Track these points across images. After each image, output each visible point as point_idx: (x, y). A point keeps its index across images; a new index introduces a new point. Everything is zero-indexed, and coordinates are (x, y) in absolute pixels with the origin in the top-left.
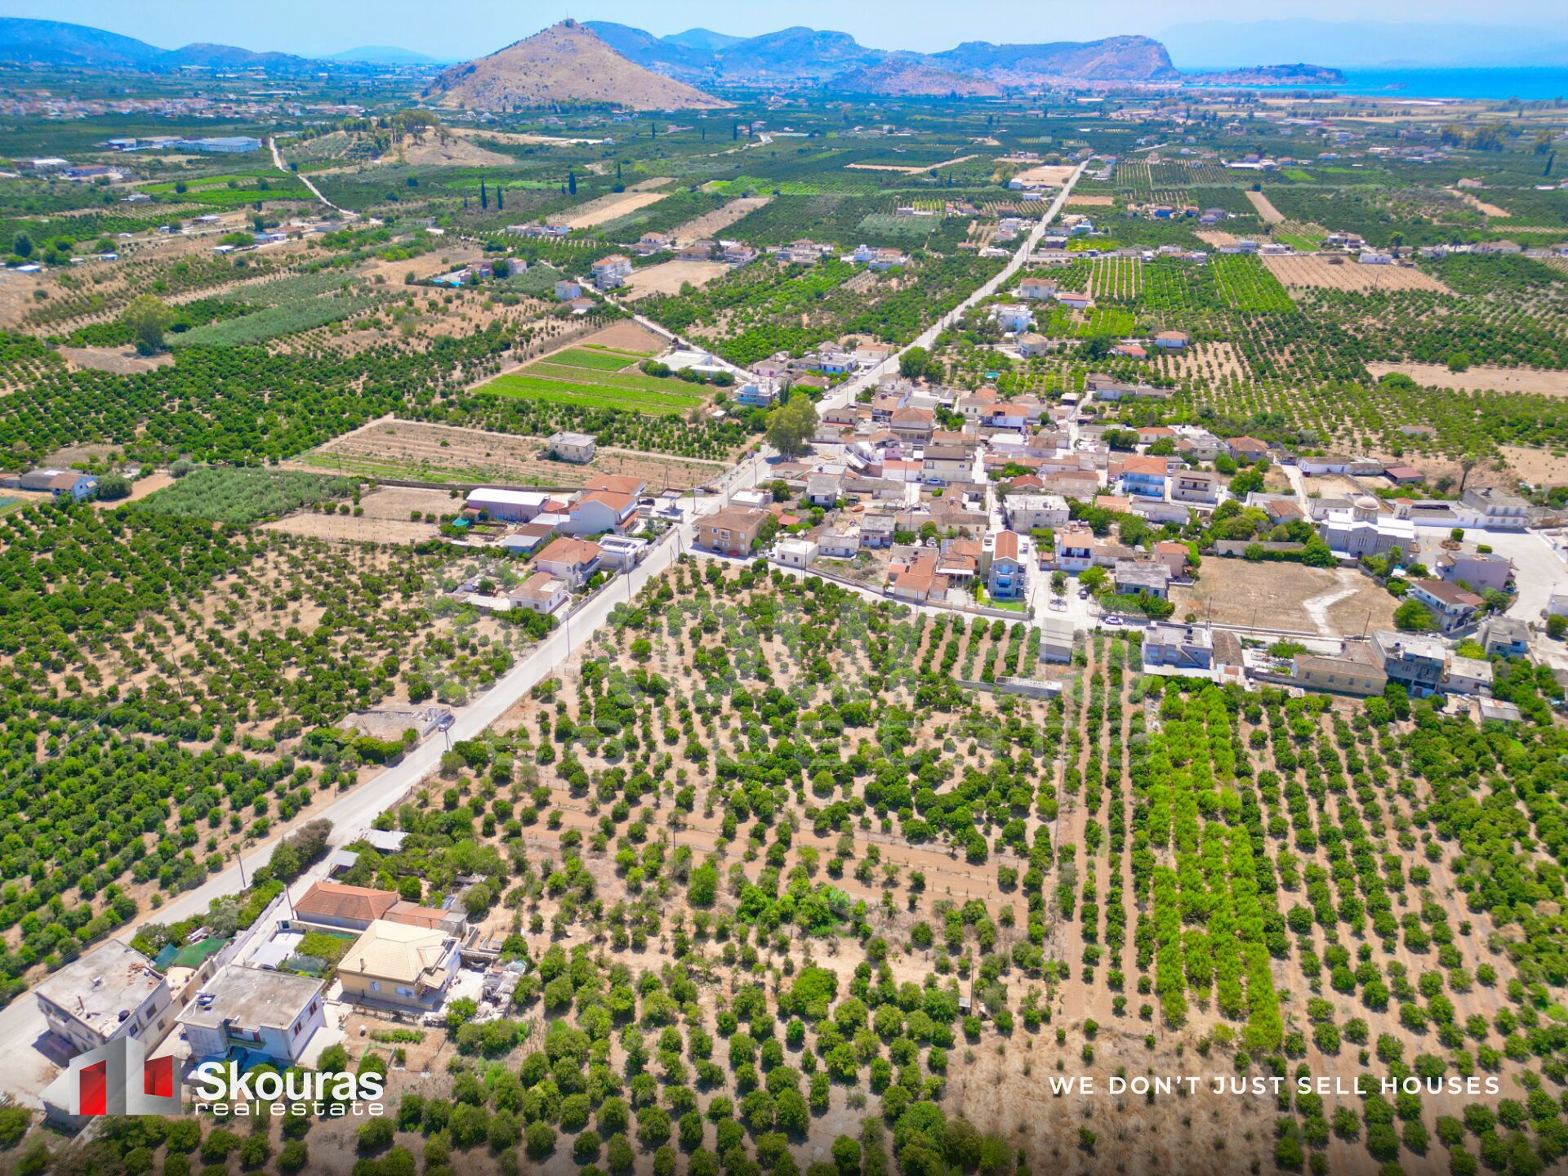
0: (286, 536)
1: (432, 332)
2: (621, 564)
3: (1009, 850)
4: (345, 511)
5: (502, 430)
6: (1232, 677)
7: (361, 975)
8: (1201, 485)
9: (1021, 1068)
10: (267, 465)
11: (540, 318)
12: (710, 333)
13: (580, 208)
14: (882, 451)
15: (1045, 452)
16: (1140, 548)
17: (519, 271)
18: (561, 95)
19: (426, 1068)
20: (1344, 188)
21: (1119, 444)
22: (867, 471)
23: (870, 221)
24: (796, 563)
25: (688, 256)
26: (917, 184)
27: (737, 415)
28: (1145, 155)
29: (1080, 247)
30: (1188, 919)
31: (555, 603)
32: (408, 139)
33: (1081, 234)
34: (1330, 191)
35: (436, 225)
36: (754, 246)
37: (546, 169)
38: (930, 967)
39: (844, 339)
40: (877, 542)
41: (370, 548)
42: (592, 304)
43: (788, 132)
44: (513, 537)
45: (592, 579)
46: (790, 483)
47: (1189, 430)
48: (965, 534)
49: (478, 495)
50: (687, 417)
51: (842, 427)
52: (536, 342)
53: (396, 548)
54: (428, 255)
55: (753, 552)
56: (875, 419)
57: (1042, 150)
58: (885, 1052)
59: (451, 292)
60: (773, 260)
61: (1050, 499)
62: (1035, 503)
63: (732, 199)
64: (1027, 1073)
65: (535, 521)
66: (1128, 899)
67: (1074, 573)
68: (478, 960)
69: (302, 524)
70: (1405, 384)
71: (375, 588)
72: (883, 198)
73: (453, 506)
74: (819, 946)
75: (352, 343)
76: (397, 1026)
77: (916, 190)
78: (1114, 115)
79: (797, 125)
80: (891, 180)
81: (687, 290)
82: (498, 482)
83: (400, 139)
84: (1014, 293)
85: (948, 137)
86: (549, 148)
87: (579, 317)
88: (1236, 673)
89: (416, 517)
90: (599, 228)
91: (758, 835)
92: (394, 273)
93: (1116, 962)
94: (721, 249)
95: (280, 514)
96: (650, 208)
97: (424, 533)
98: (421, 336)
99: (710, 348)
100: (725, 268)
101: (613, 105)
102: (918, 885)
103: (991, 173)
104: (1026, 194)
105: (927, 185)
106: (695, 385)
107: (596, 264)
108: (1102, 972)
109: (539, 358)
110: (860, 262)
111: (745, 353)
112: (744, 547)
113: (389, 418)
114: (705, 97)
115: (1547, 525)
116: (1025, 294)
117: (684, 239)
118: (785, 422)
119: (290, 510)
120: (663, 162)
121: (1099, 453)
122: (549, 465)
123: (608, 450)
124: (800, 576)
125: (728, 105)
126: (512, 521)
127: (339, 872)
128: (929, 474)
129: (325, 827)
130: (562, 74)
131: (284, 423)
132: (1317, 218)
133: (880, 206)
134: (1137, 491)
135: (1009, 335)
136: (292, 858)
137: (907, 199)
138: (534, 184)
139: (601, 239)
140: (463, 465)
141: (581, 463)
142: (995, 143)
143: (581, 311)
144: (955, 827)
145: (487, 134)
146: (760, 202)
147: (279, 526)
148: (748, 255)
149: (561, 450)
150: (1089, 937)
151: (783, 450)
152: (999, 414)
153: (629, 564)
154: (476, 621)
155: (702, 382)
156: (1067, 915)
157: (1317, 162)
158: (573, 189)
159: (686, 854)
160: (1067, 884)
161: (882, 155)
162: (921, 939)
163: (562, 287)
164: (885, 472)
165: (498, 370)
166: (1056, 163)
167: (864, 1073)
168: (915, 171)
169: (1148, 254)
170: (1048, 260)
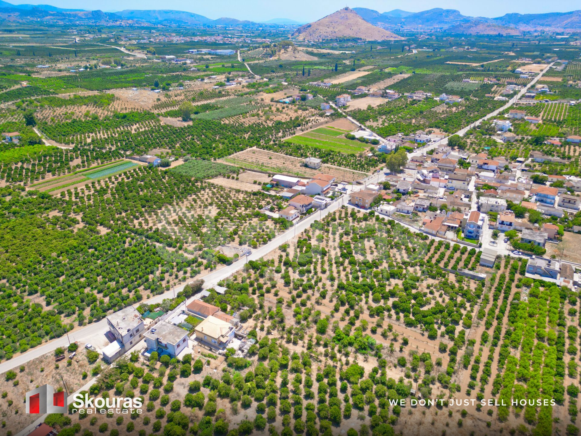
0: (213, 184)
1: (275, 119)
2: (320, 206)
3: (447, 337)
4: (233, 178)
5: (291, 155)
6: (566, 284)
7: (201, 333)
8: (572, 202)
9: (431, 422)
10: (212, 160)
11: (313, 116)
12: (374, 124)
13: (337, 76)
14: (431, 174)
15: (503, 181)
16: (537, 225)
17: (310, 99)
18: (340, 35)
19: (216, 368)
21: (537, 180)
22: (424, 181)
23: (450, 85)
24: (387, 213)
25: (373, 95)
26: (474, 70)
27: (377, 156)
29: (541, 98)
30: (519, 380)
31: (294, 217)
32: (283, 51)
33: (543, 93)
35: (285, 81)
36: (399, 93)
37: (328, 62)
38: (403, 374)
39: (427, 130)
40: (421, 209)
41: (238, 191)
42: (333, 112)
43: (425, 49)
44: (286, 193)
45: (308, 210)
46: (391, 183)
47: (573, 178)
48: (459, 211)
49: (277, 177)
50: (358, 155)
51: (418, 164)
52: (310, 124)
53: (246, 192)
54: (280, 92)
55: (370, 207)
56: (432, 161)
57: (533, 58)
58: (377, 402)
59: (285, 105)
60: (406, 98)
61: (499, 201)
62: (492, 201)
63: (395, 74)
64: (433, 424)
65: (293, 188)
66: (494, 366)
67: (503, 231)
68: (240, 336)
69: (219, 181)
71: (236, 205)
72: (458, 75)
73: (267, 180)
74: (361, 357)
75: (249, 121)
76: (210, 352)
77: (474, 73)
78: (572, 43)
79: (428, 47)
80: (463, 68)
81: (370, 108)
82: (285, 173)
83: (280, 51)
84: (506, 116)
86: (331, 54)
87: (327, 116)
88: (569, 282)
89: (255, 183)
90: (342, 84)
91: (347, 312)
92: (267, 97)
93: (482, 390)
94: (386, 93)
95: (213, 177)
96: (363, 77)
97: (257, 188)
98: (271, 120)
99: (373, 130)
100: (386, 100)
101: (359, 39)
102: (405, 343)
103: (507, 66)
104: (522, 75)
105: (478, 70)
106: (364, 144)
107: (338, 97)
108: (475, 392)
109: (310, 130)
110: (442, 101)
111: (385, 133)
112: (367, 205)
113: (254, 148)
114: (394, 35)
116: (511, 116)
117: (373, 89)
118: (393, 160)
119: (216, 176)
120: (372, 60)
121: (527, 184)
122: (304, 168)
123: (326, 165)
124: (387, 218)
125: (403, 39)
126: (286, 187)
127: (203, 298)
128: (450, 185)
129: (202, 282)
130: (341, 27)
131: (221, 146)
133: (456, 78)
134: (542, 201)
135: (499, 132)
136: (190, 290)
137: (468, 76)
138: (323, 67)
139: (342, 88)
140: (275, 166)
141: (315, 169)
142: (513, 54)
143: (328, 114)
144: (426, 323)
145: (310, 49)
146: (406, 76)
147: (211, 181)
148: (397, 96)
149: (309, 164)
150: (473, 378)
151: (391, 170)
152: (486, 164)
153: (323, 207)
154: (266, 220)
155: (367, 142)
156: (466, 367)
158: (336, 69)
159: (319, 314)
160: (469, 355)
161: (462, 58)
162: (402, 363)
163: (324, 105)
164: (431, 183)
165: (294, 134)
166: (539, 63)
167: (367, 408)
168: (474, 65)
169: (573, 102)
170: (525, 103)
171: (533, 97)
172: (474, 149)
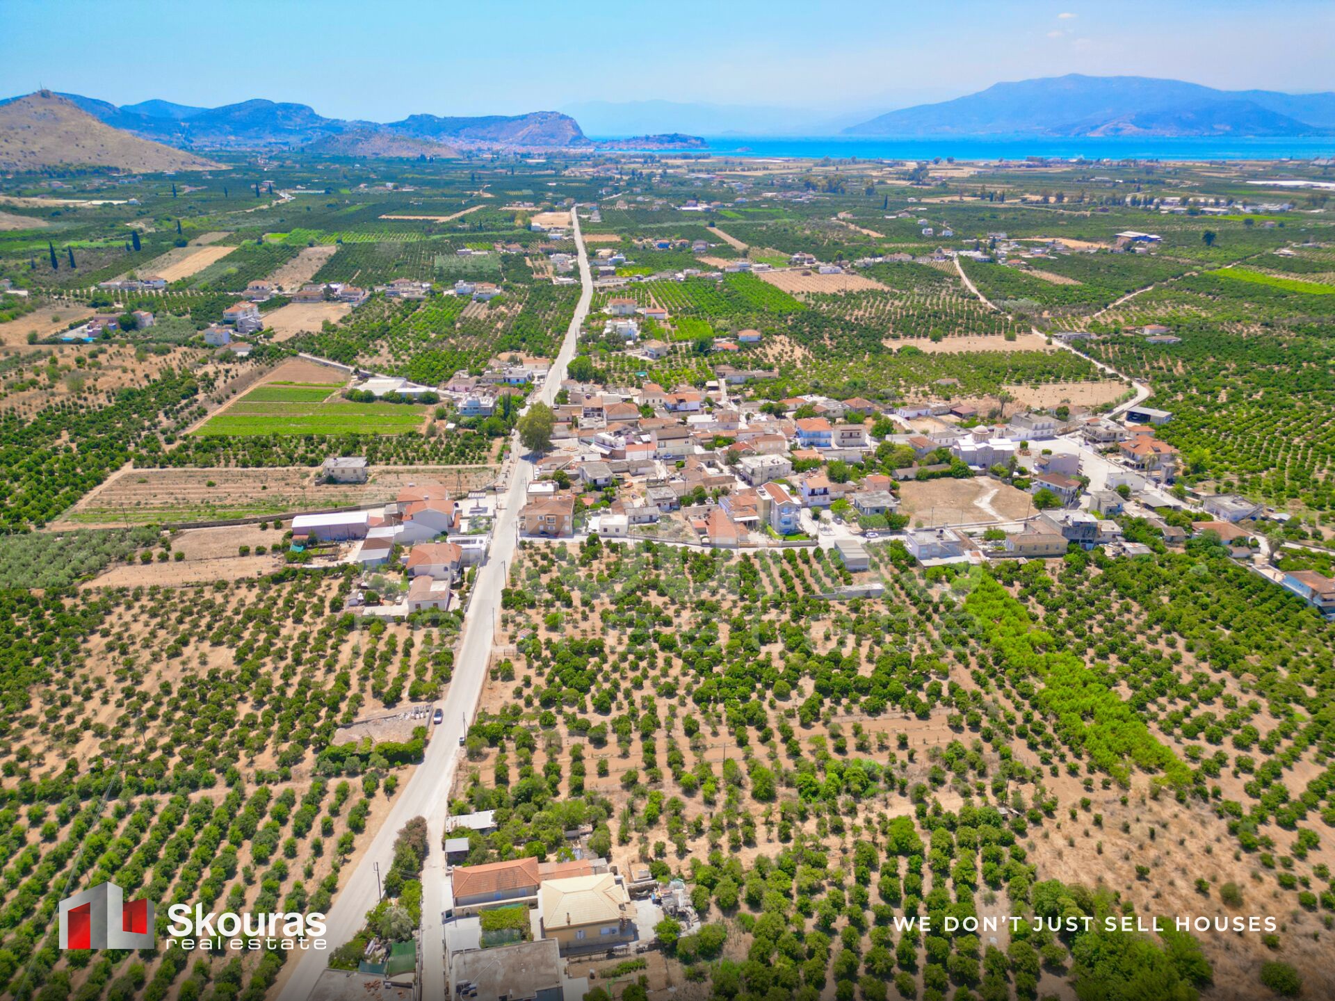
0: (122, 590)
1: (103, 384)
2: (473, 559)
4: (164, 558)
5: (259, 464)
6: (979, 558)
8: (854, 434)
9: (1065, 843)
10: (36, 529)
11: (204, 363)
12: (376, 360)
13: (154, 262)
14: (622, 439)
15: (732, 425)
16: (850, 483)
17: (148, 323)
19: (669, 984)
20: (770, 223)
22: (613, 455)
23: (439, 261)
24: (619, 533)
25: (303, 299)
26: (455, 230)
27: (472, 426)
28: (613, 202)
29: (626, 273)
33: (618, 264)
34: (762, 225)
35: (15, 287)
36: (358, 287)
37: (90, 229)
38: (957, 795)
39: (505, 356)
41: (221, 586)
42: (250, 347)
43: (301, 190)
49: (300, 522)
50: (422, 432)
51: (564, 425)
52: (220, 383)
53: (251, 584)
54: (30, 316)
55: (578, 530)
56: (588, 415)
57: (536, 200)
59: (86, 350)
60: (386, 297)
61: (770, 457)
62: (764, 461)
63: (302, 248)
65: (369, 536)
66: (1036, 716)
67: (826, 507)
69: (118, 577)
70: (916, 353)
71: (261, 620)
72: (435, 242)
73: (275, 536)
78: (566, 173)
79: (306, 182)
80: (428, 228)
81: (328, 327)
84: (605, 311)
85: (447, 191)
86: (75, 210)
88: (979, 555)
89: (244, 552)
90: (192, 280)
93: (1062, 758)
94: (333, 291)
95: (94, 572)
96: (228, 259)
97: (267, 565)
99: (392, 374)
100: (346, 307)
101: (109, 169)
102: (903, 744)
103: (510, 220)
104: (550, 235)
106: (404, 406)
107: (227, 312)
108: (1062, 769)
109: (234, 399)
110: (461, 294)
112: (568, 528)
113: (128, 468)
114: (199, 160)
115: (1065, 432)
116: (617, 311)
117: (286, 284)
119: (103, 566)
120: (205, 218)
122: (331, 488)
123: (371, 468)
124: (630, 542)
125: (224, 167)
126: (345, 539)
127: (454, 859)
128: (662, 451)
129: (417, 828)
132: (769, 245)
133: (438, 248)
134: (814, 444)
135: (629, 343)
137: (458, 243)
138: (85, 243)
139: (205, 290)
140: (245, 501)
141: (360, 482)
142: (489, 195)
143: (245, 354)
146: (331, 249)
147: (102, 581)
148: (361, 295)
149: (337, 473)
150: (1034, 747)
151: (537, 448)
152: (682, 401)
153: (480, 558)
154: (384, 628)
155: (410, 402)
157: (736, 205)
159: (733, 764)
160: (993, 717)
161: (406, 208)
162: (937, 781)
163: (204, 335)
164: (628, 454)
165: (205, 413)
166: (552, 210)
167: (978, 879)
168: (443, 219)
169: (680, 275)
170: (611, 284)
171: (613, 273)
172: (623, 380)
